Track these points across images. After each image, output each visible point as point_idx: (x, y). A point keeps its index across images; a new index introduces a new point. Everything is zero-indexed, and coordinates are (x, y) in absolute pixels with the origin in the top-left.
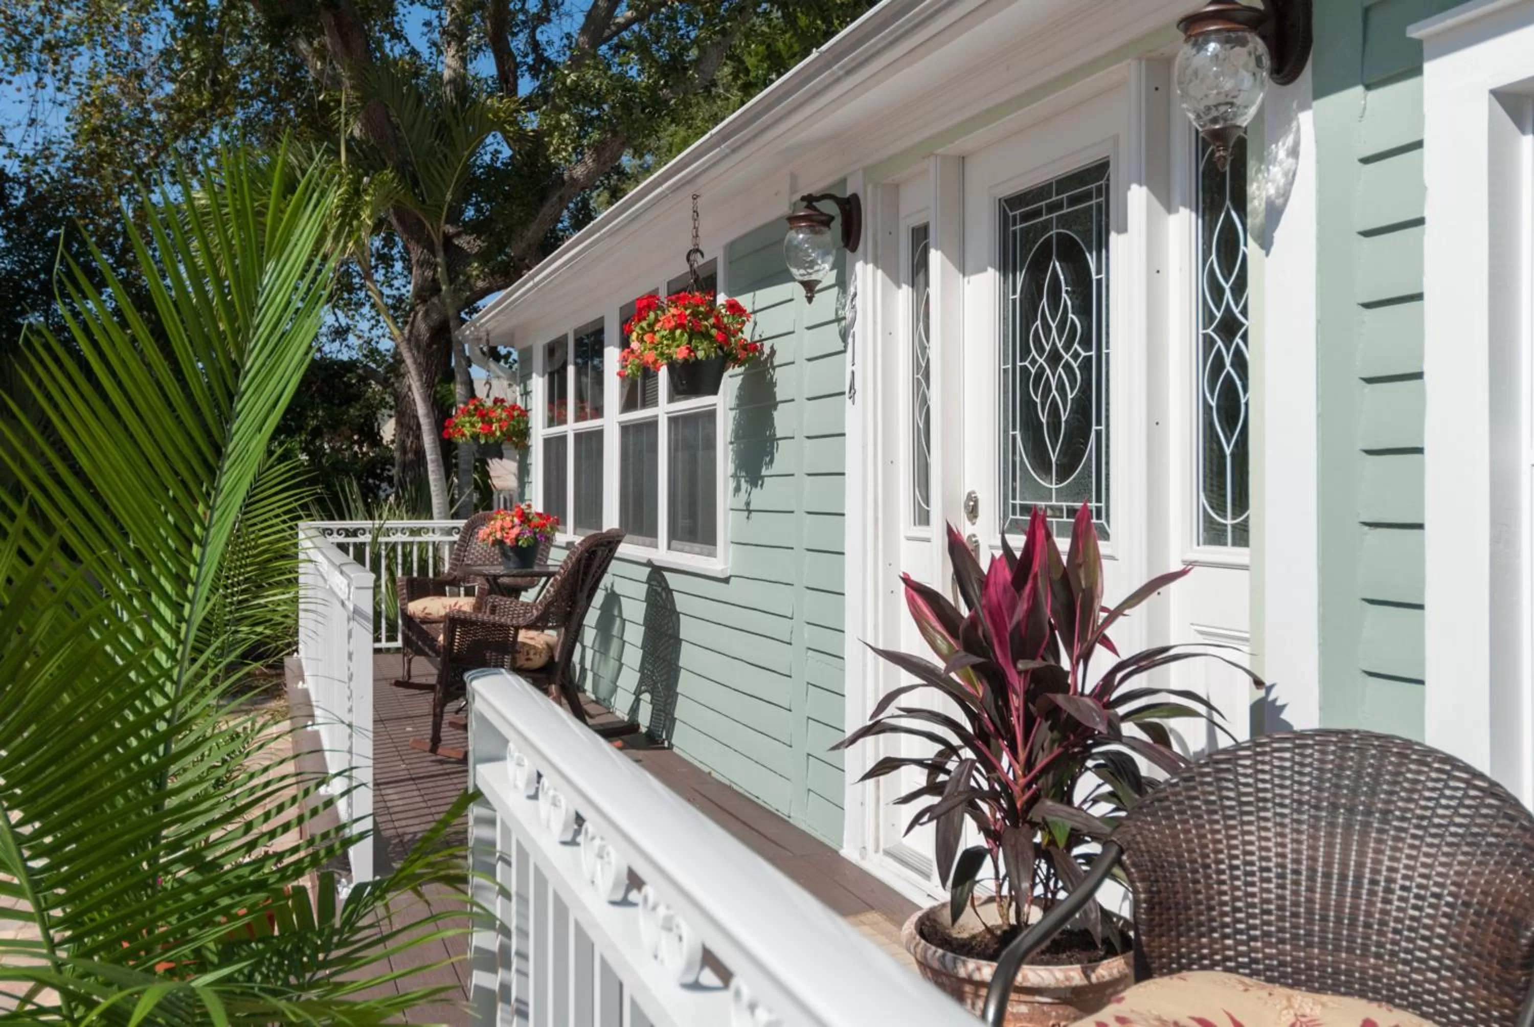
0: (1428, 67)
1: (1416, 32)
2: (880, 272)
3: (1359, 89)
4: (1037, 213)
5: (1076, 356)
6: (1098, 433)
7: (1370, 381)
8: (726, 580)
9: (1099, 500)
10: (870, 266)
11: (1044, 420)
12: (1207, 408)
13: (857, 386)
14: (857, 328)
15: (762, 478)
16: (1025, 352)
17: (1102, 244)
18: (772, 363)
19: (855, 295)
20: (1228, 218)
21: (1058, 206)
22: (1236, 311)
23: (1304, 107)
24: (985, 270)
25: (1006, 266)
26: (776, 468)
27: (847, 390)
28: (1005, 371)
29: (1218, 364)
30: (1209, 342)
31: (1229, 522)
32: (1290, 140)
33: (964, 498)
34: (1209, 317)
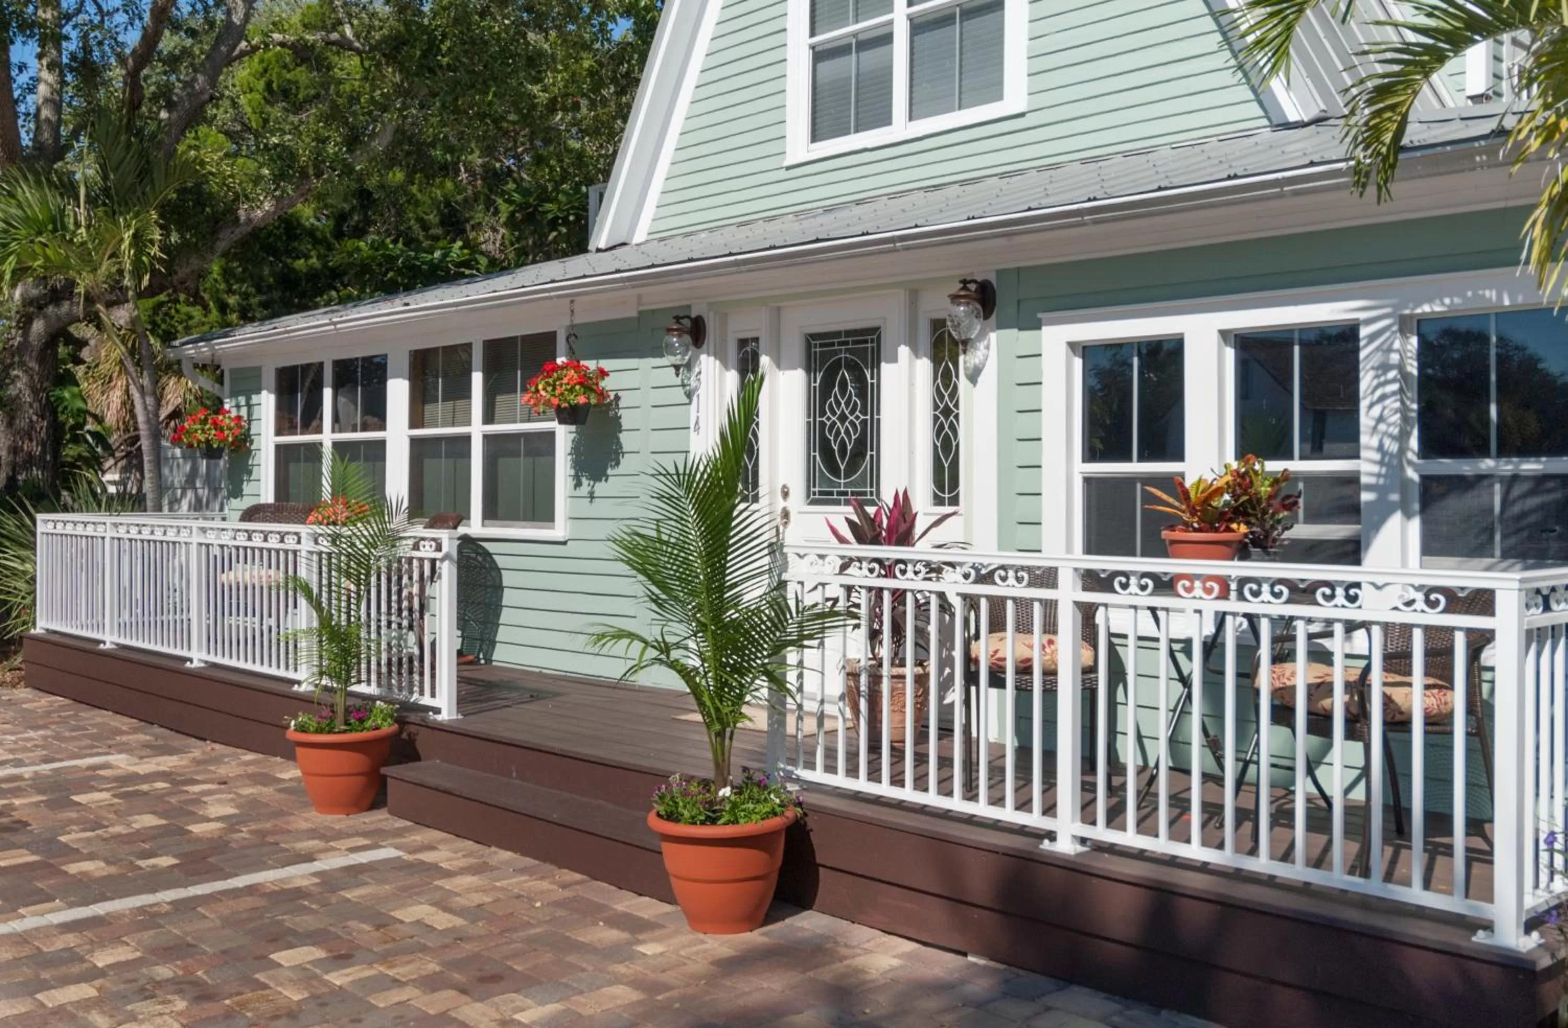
0: (1044, 328)
1: (1040, 315)
2: (718, 362)
3: (1015, 331)
4: (833, 344)
5: (857, 418)
6: (872, 456)
7: (1020, 440)
8: (564, 543)
9: (872, 486)
10: (712, 358)
11: (836, 448)
12: (935, 446)
13: (701, 424)
14: (700, 391)
15: (607, 477)
16: (823, 413)
17: (876, 365)
18: (617, 405)
19: (700, 373)
20: (947, 366)
21: (847, 343)
22: (951, 406)
23: (992, 331)
24: (795, 368)
25: (809, 369)
26: (621, 469)
27: (692, 426)
28: (809, 423)
29: (942, 427)
30: (936, 418)
31: (947, 496)
32: (986, 342)
33: (780, 487)
34: (936, 407)
